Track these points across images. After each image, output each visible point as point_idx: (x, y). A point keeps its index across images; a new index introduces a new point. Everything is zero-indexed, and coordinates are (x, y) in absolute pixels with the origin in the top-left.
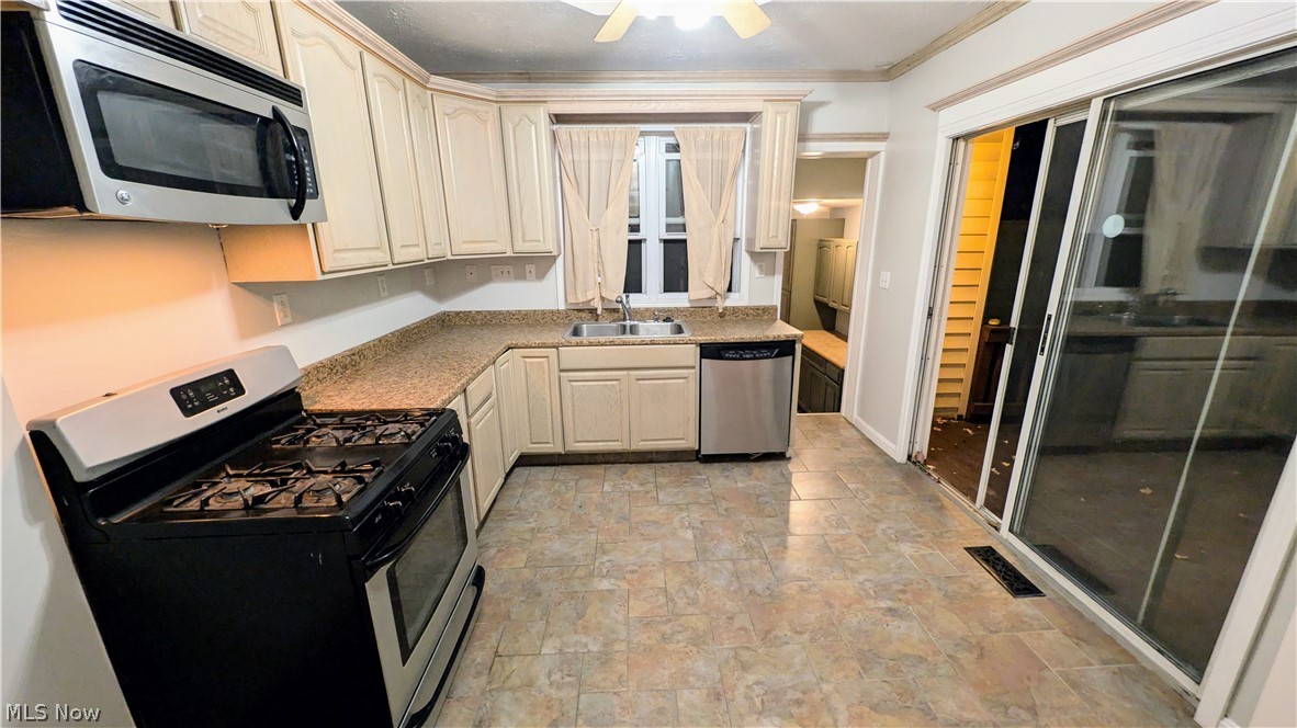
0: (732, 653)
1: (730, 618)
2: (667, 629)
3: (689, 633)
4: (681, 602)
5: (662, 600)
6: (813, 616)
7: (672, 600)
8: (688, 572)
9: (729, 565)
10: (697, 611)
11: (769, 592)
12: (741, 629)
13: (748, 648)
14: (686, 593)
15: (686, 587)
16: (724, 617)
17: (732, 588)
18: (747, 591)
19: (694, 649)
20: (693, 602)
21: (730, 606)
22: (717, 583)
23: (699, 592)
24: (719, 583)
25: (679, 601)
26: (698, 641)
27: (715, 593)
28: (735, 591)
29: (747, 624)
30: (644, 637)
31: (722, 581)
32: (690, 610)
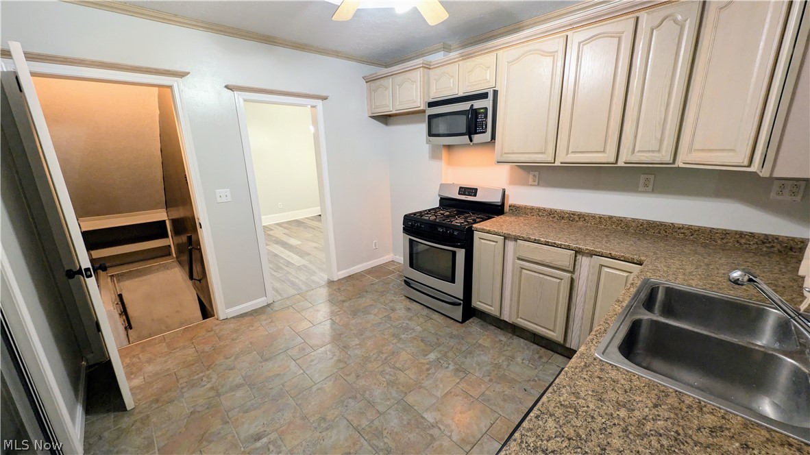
0: (348, 363)
1: (358, 376)
2: (384, 356)
3: (372, 360)
4: (388, 370)
5: (397, 365)
6: (313, 403)
7: (394, 368)
8: (400, 386)
9: (380, 408)
10: (377, 370)
11: (345, 403)
12: (349, 375)
13: (342, 368)
14: (390, 375)
15: (393, 378)
16: (362, 375)
17: (368, 392)
18: (358, 396)
19: (365, 355)
20: (382, 373)
21: (362, 382)
22: (379, 391)
23: (384, 379)
24: (378, 392)
25: (390, 370)
26: (366, 359)
27: (375, 384)
28: (365, 392)
29: (348, 378)
30: (389, 349)
31: (377, 394)
32: (381, 369)
